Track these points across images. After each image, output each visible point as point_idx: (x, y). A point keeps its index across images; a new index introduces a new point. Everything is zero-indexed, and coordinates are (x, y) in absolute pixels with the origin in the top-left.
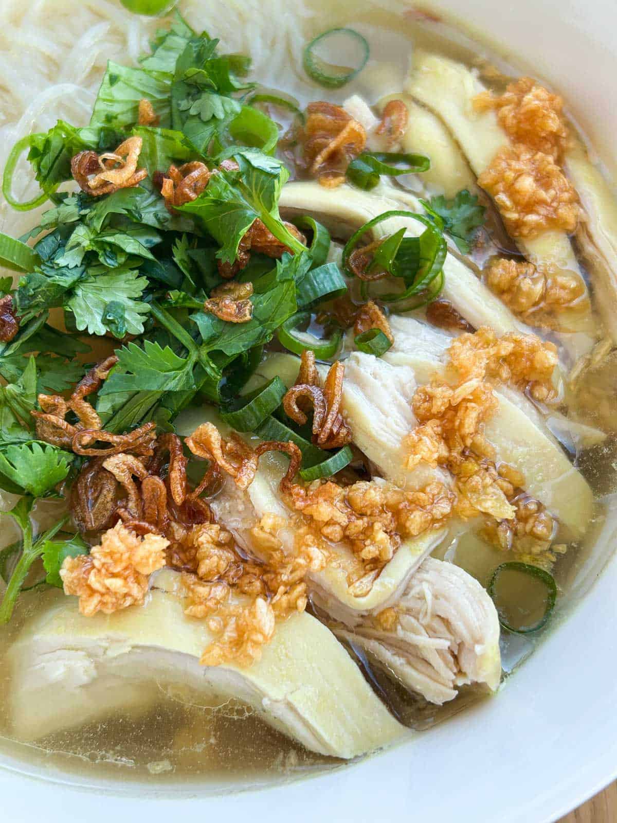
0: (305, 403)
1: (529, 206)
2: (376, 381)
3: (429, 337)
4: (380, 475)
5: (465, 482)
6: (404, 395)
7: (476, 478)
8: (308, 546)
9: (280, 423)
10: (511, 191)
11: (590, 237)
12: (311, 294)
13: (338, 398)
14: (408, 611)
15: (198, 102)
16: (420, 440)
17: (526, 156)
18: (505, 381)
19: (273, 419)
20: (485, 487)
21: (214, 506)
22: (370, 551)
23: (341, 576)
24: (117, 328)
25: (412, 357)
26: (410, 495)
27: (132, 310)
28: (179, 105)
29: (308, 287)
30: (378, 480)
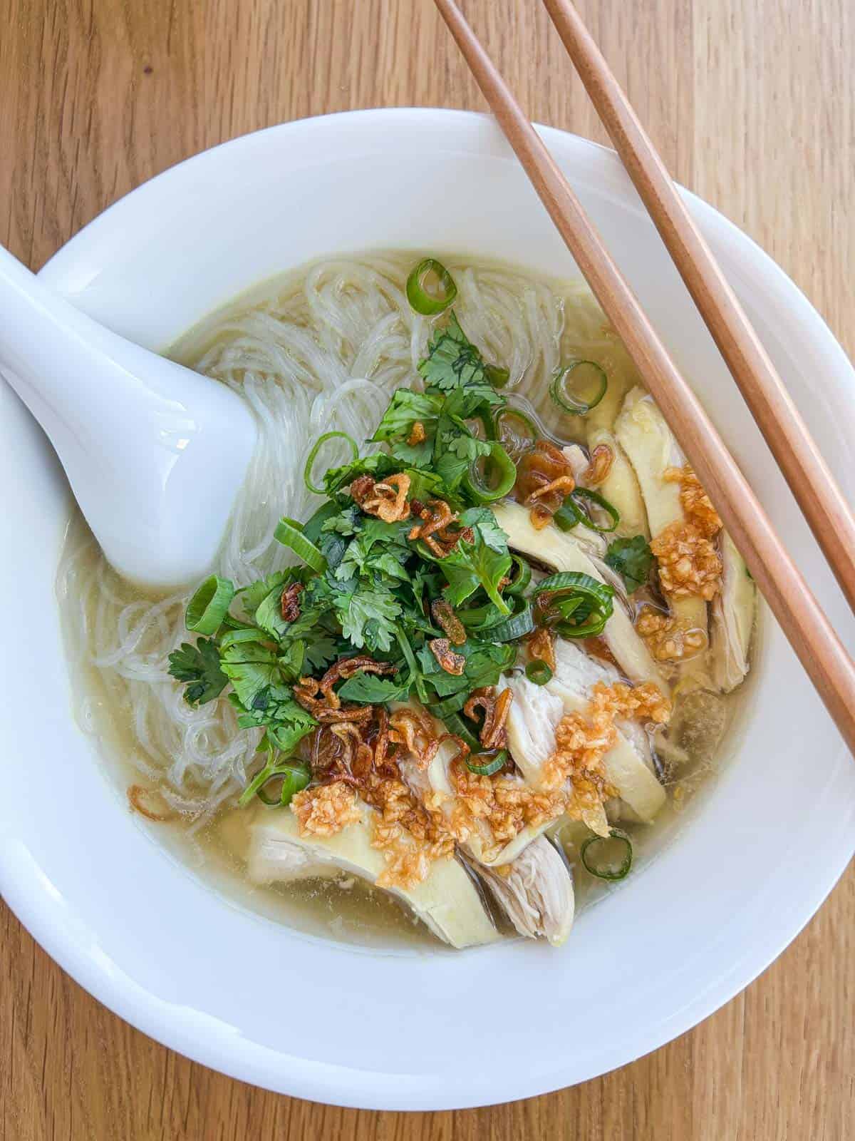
0: (480, 710)
1: (682, 583)
2: (534, 711)
3: (582, 664)
4: (522, 776)
5: (581, 795)
6: (552, 721)
7: (589, 796)
8: (460, 824)
9: (460, 722)
10: (672, 567)
11: (722, 606)
12: (506, 635)
13: (504, 716)
14: (518, 871)
15: (456, 440)
16: (555, 770)
17: (692, 539)
18: (629, 720)
19: (455, 715)
20: (593, 805)
21: (402, 766)
22: (501, 835)
23: (479, 843)
24: (371, 643)
25: (564, 690)
26: (538, 799)
27: (384, 628)
28: (442, 437)
29: (505, 630)
30: (519, 780)
